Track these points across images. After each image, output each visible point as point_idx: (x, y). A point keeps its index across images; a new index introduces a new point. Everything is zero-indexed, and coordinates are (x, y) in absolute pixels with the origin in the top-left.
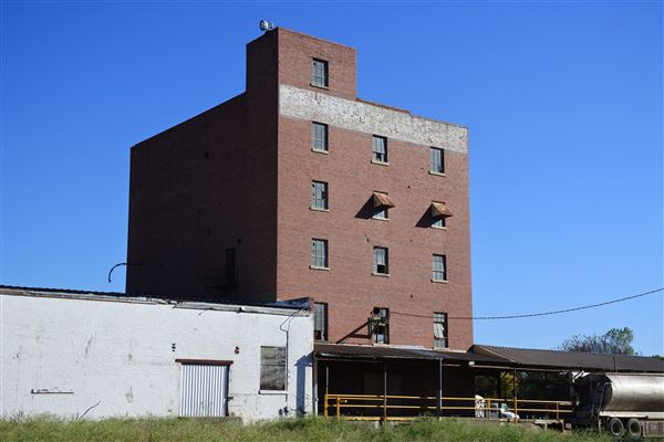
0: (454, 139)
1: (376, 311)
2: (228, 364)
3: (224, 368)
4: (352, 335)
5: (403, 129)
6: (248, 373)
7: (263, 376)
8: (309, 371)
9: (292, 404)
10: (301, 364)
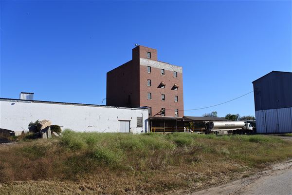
0: (179, 70)
1: (162, 109)
2: (130, 121)
3: (128, 122)
4: (157, 114)
5: (168, 67)
6: (134, 123)
7: (137, 124)
8: (148, 122)
9: (144, 130)
10: (146, 121)
